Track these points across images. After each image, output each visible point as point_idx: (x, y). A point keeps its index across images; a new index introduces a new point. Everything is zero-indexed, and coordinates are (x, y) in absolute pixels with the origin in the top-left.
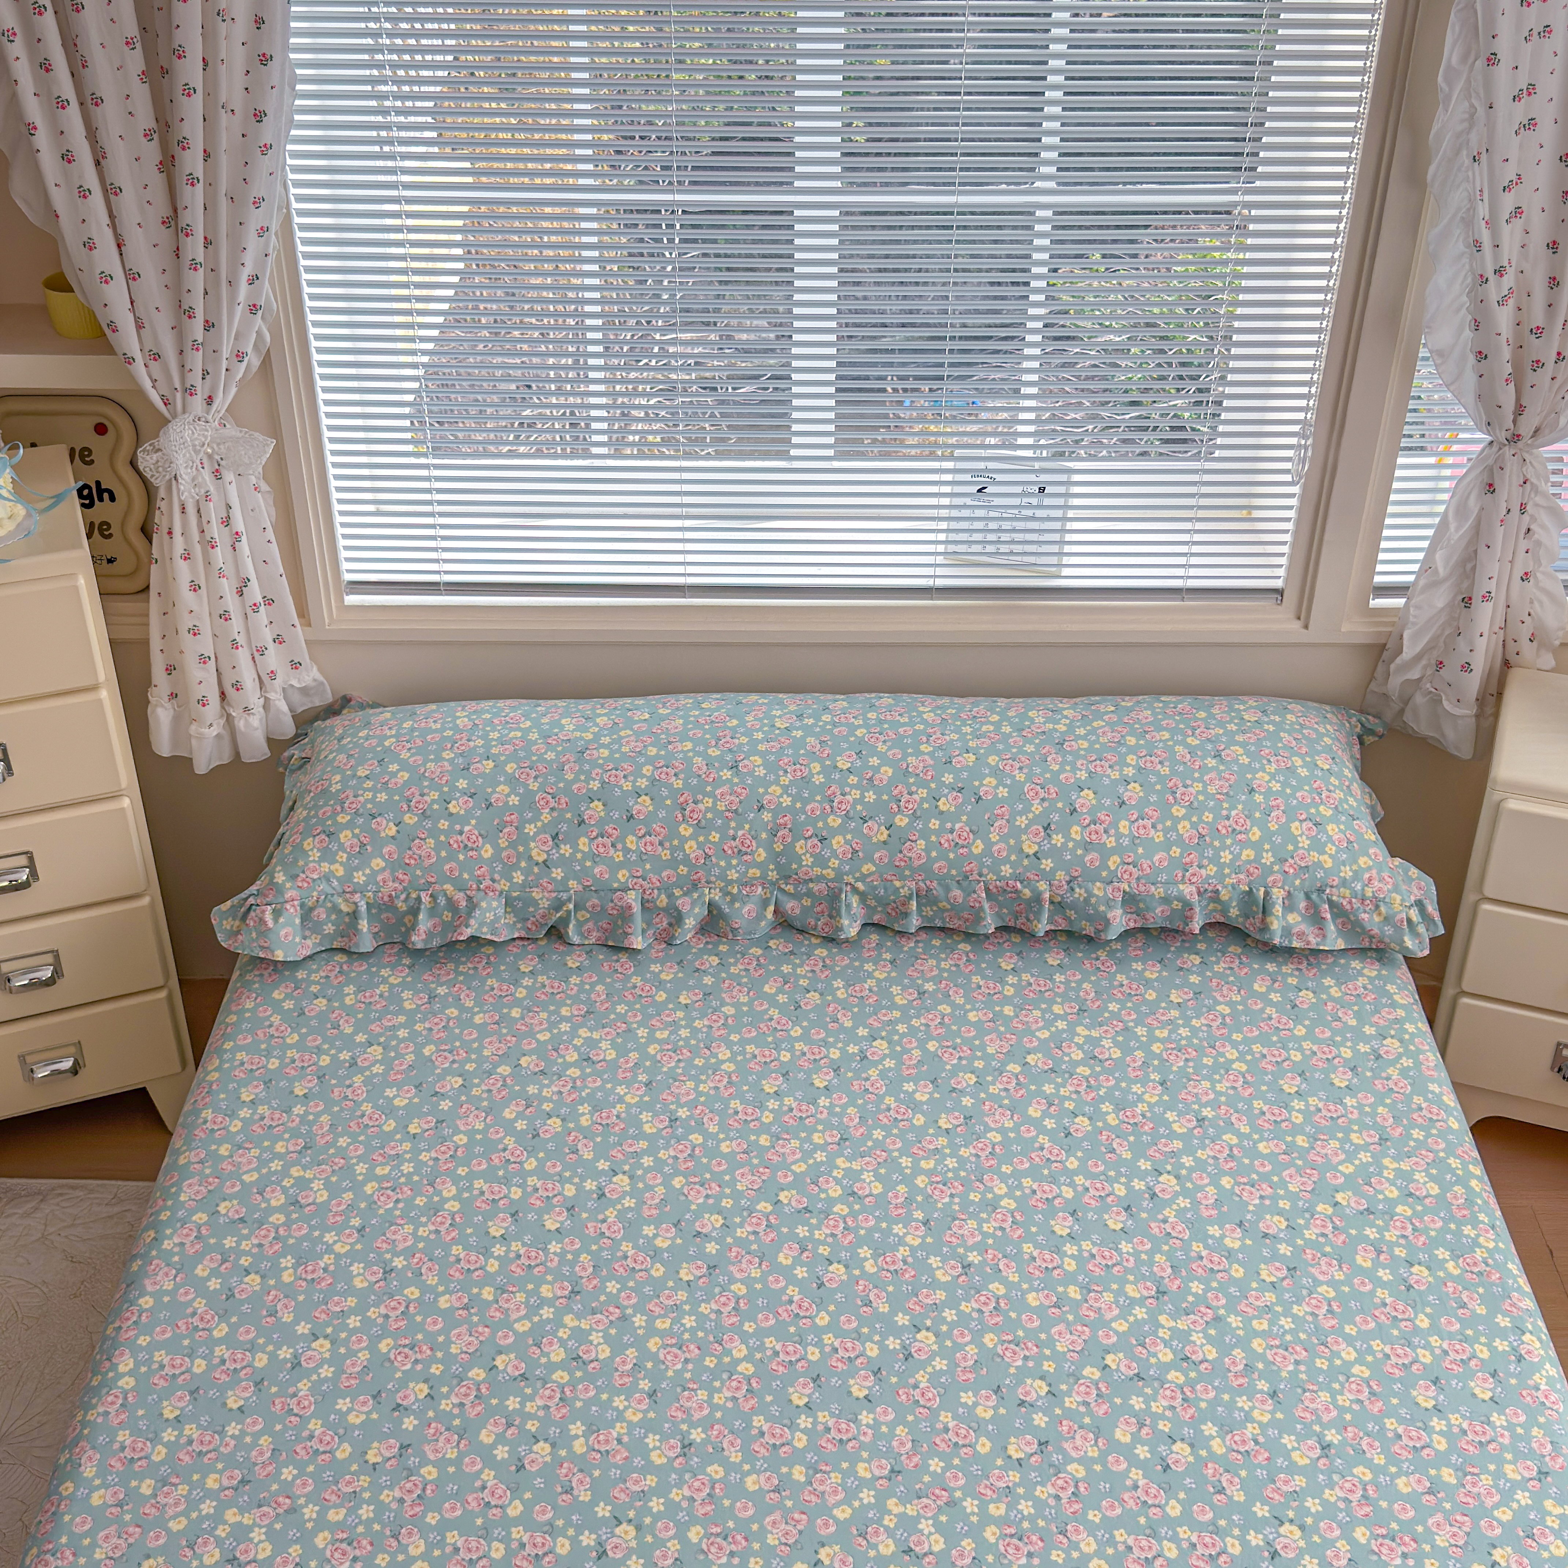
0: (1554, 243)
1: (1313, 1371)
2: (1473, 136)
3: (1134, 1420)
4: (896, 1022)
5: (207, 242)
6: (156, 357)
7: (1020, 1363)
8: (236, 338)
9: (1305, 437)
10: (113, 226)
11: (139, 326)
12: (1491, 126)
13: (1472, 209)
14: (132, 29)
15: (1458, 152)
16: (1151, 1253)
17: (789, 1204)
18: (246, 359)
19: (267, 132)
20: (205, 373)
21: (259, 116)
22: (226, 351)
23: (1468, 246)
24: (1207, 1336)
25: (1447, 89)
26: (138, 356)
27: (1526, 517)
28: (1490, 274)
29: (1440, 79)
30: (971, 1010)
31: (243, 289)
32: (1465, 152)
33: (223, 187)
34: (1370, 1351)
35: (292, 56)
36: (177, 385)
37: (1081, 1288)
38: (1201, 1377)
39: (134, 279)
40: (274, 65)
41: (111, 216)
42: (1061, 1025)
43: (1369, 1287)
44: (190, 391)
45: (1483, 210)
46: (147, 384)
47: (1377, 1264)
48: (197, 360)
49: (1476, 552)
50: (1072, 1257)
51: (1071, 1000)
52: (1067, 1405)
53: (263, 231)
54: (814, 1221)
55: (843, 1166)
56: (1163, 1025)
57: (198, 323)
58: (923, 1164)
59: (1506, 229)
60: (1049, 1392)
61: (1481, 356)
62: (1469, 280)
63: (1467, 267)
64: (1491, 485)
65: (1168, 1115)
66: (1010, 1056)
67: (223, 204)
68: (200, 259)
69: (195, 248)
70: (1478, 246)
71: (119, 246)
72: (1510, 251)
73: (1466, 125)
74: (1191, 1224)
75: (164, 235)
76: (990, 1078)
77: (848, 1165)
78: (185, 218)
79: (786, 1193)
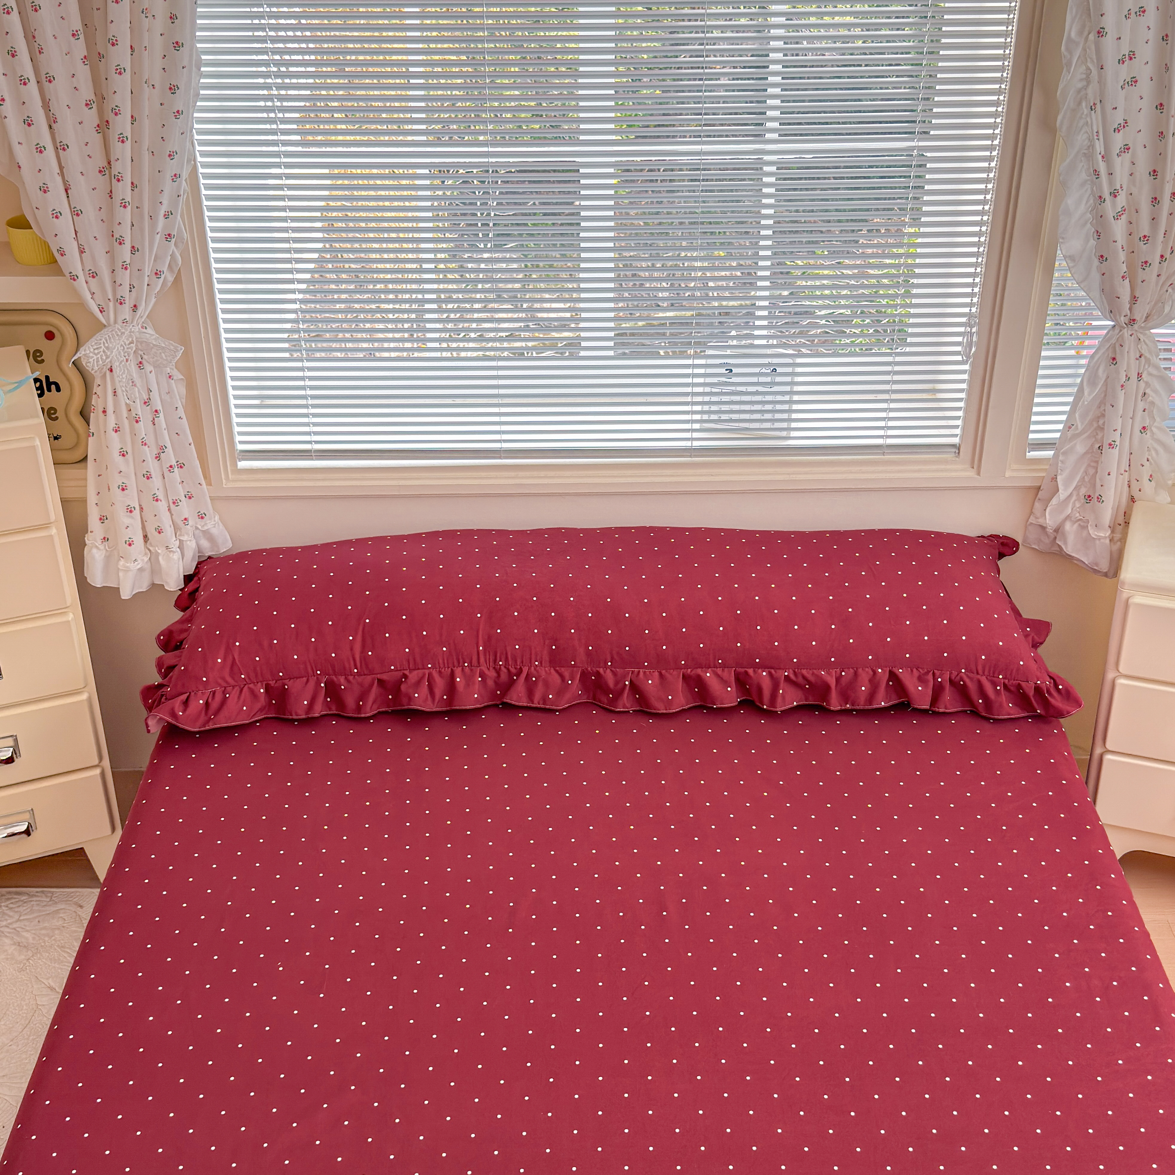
0: (1154, 171)
2: (1090, 91)
5: (134, 186)
6: (94, 275)
8: (155, 260)
9: (970, 326)
10: (62, 174)
11: (82, 252)
12: (1101, 82)
13: (1092, 146)
14: (77, 25)
15: (1080, 103)
18: (163, 276)
19: (179, 102)
20: (132, 287)
21: (173, 89)
22: (147, 271)
23: (1089, 175)
25: (1069, 57)
26: (81, 275)
27: (1142, 384)
28: (1106, 195)
29: (1063, 48)
31: (161, 221)
32: (1084, 104)
33: (146, 144)
35: (198, 45)
36: (110, 297)
39: (78, 215)
40: (185, 50)
41: (61, 168)
44: (120, 301)
45: (1099, 147)
46: (87, 295)
48: (125, 278)
49: (1104, 411)
53: (176, 177)
57: (127, 248)
59: (1118, 161)
61: (1103, 259)
62: (1092, 201)
63: (1089, 191)
64: (1114, 359)
67: (146, 156)
68: (128, 199)
69: (123, 190)
70: (1097, 173)
71: (66, 190)
72: (1121, 177)
73: (1085, 83)
75: (101, 181)
78: (117, 168)
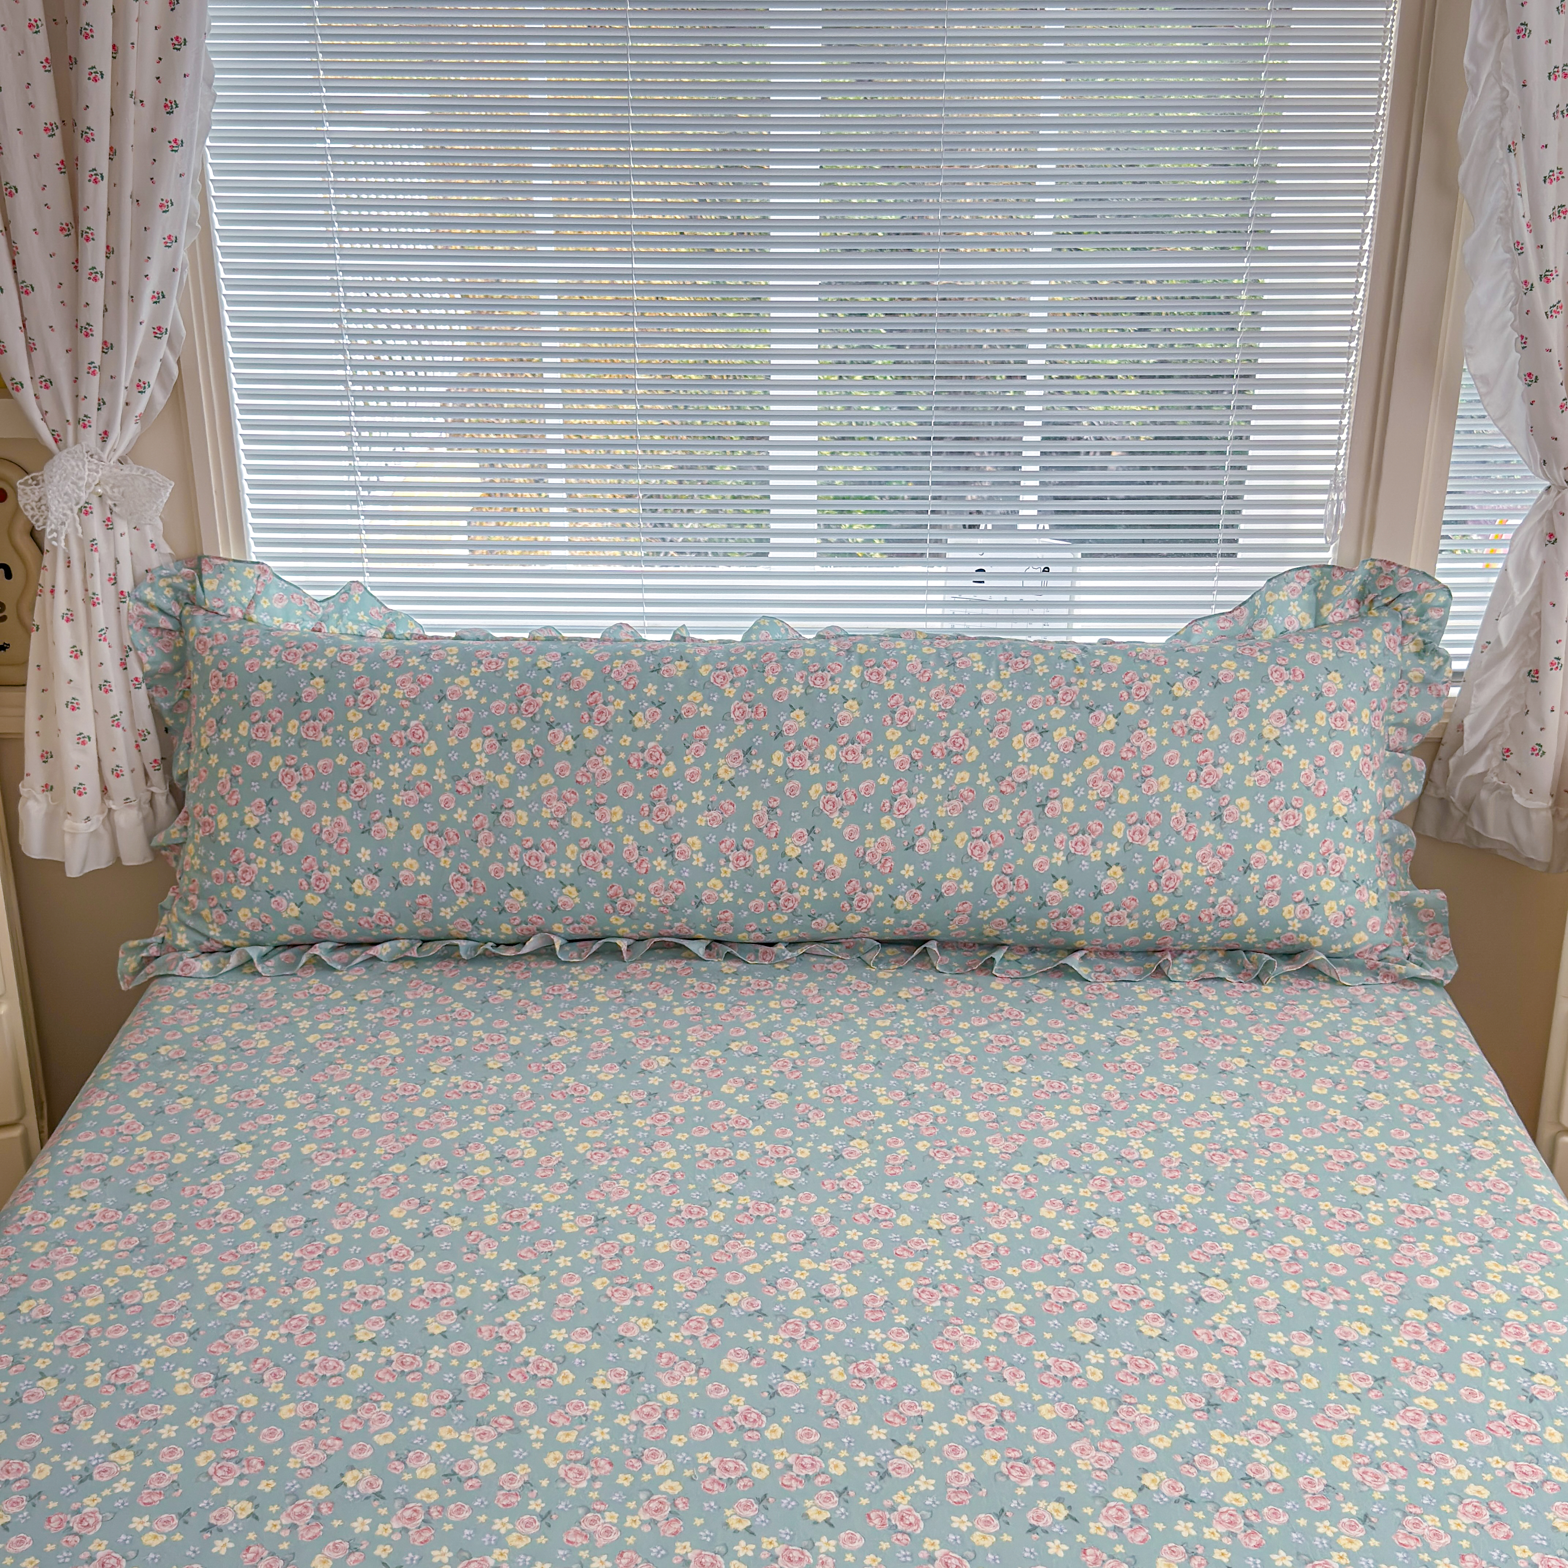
1: (1416, 1494)
3: (1182, 1549)
4: (880, 1122)
5: (110, 251)
6: (48, 383)
7: (1030, 1483)
8: (138, 364)
9: (1337, 490)
11: (31, 348)
12: (1525, 106)
13: (1510, 207)
14: (37, 10)
15: (1491, 145)
16: (1198, 1362)
17: (739, 1306)
18: (148, 391)
19: (179, 125)
20: (101, 403)
21: (170, 107)
22: (125, 378)
23: (1508, 251)
24: (1273, 1453)
25: (1474, 72)
26: (27, 383)
28: (1534, 279)
29: (1466, 59)
30: (969, 1111)
31: (147, 308)
32: (1498, 143)
33: (128, 187)
34: (1486, 1468)
36: (70, 417)
37: (1110, 1400)
38: (1268, 1500)
39: (27, 293)
40: (188, 51)
42: (1079, 1125)
43: (1481, 1398)
44: (83, 423)
46: (36, 416)
47: (1488, 1373)
48: (92, 386)
49: (1539, 614)
50: (1097, 1365)
51: (1090, 1101)
52: (1093, 1531)
53: (170, 241)
54: (769, 1325)
55: (808, 1267)
56: (1203, 1126)
57: (96, 342)
58: (909, 1266)
59: (1550, 229)
60: (1068, 1517)
61: (1531, 378)
63: (1509, 275)
64: (1551, 535)
65: (1214, 1216)
66: (1017, 1156)
67: (128, 206)
68: (101, 267)
69: (94, 255)
70: (1519, 247)
71: (12, 255)
72: (1556, 253)
73: (1498, 112)
74: (1248, 1332)
75: (62, 244)
76: (993, 1179)
77: (815, 1266)
78: (86, 220)
79: (735, 1295)
